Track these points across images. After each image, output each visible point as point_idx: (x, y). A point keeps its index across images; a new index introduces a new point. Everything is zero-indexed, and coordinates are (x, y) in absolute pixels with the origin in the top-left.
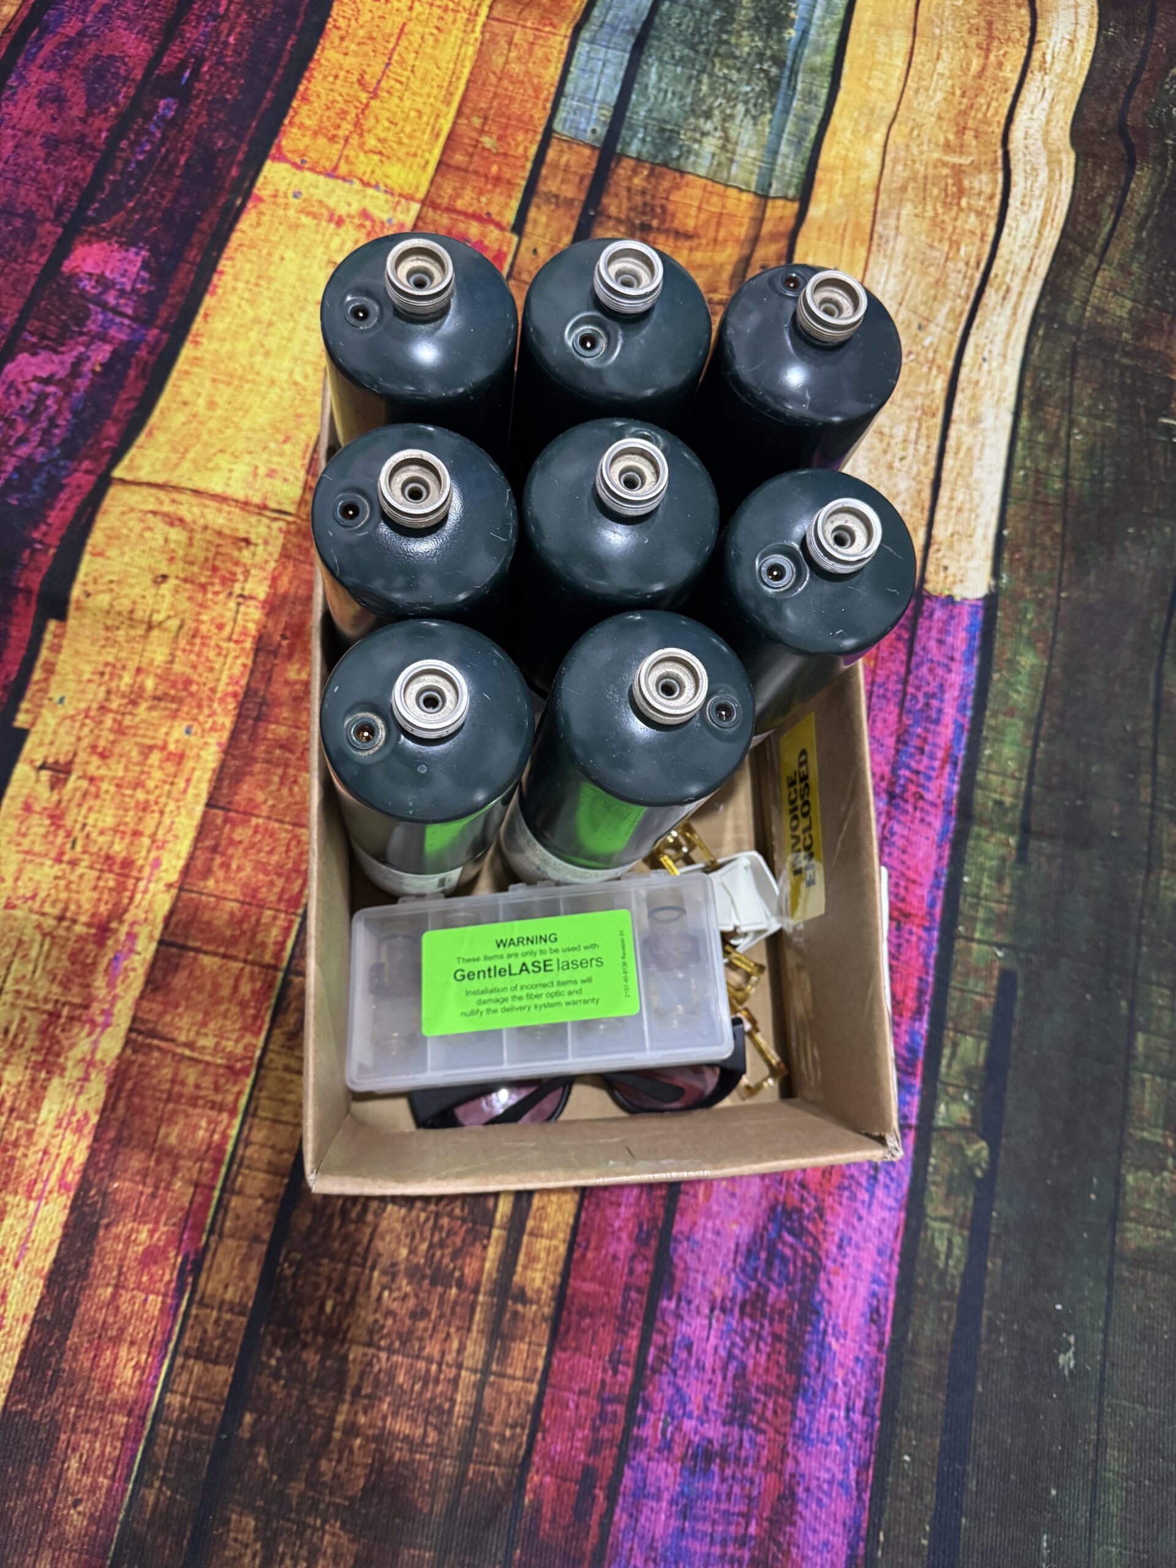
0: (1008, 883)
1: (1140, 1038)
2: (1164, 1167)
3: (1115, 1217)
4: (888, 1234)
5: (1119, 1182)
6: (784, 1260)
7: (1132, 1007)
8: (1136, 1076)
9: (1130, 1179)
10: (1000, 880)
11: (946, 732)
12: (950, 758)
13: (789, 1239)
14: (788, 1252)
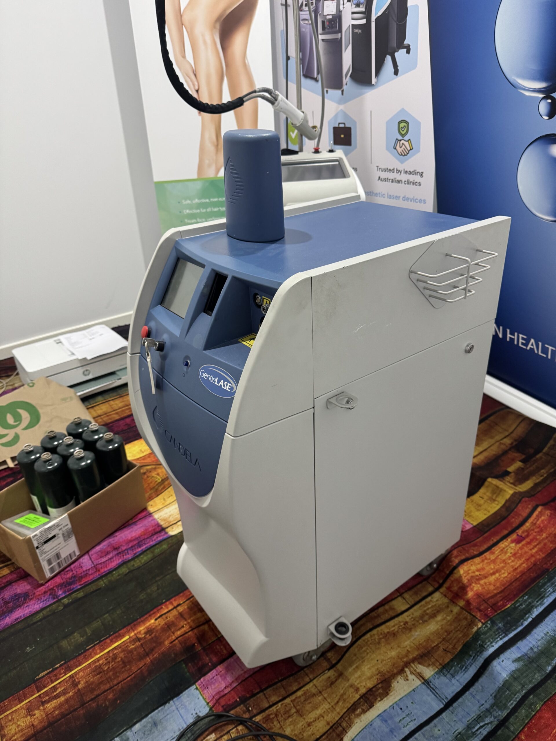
0: (119, 577)
1: (107, 615)
2: (83, 637)
3: (65, 637)
4: (34, 610)
5: (73, 633)
6: (18, 601)
7: (112, 609)
8: (98, 620)
9: (75, 634)
10: (119, 575)
11: (140, 549)
12: (135, 554)
13: (23, 599)
14: (20, 601)
